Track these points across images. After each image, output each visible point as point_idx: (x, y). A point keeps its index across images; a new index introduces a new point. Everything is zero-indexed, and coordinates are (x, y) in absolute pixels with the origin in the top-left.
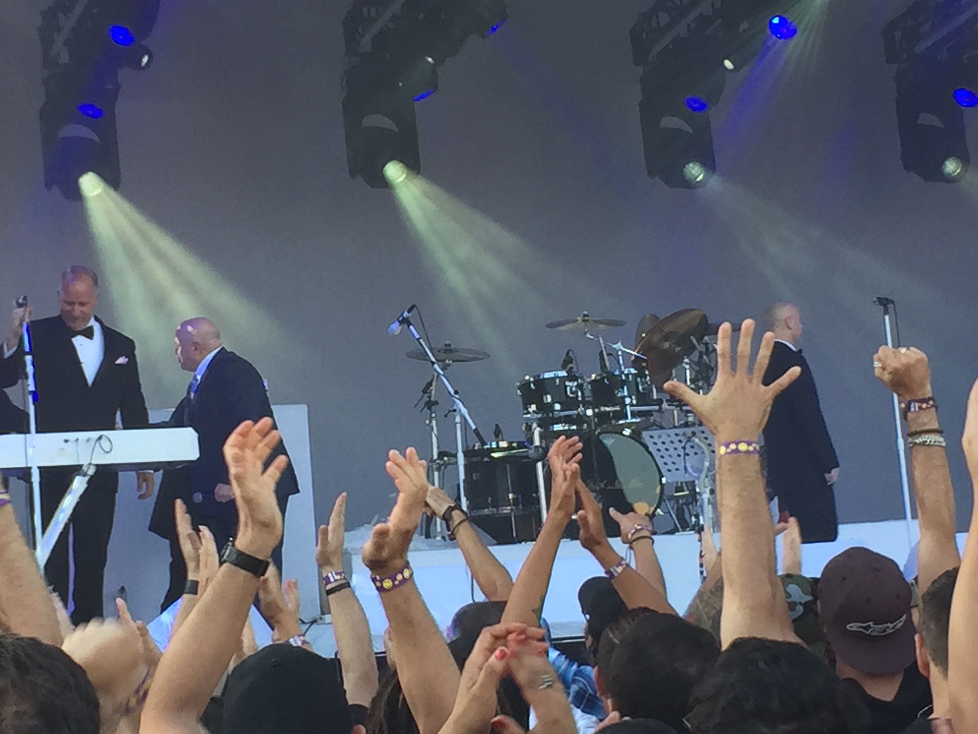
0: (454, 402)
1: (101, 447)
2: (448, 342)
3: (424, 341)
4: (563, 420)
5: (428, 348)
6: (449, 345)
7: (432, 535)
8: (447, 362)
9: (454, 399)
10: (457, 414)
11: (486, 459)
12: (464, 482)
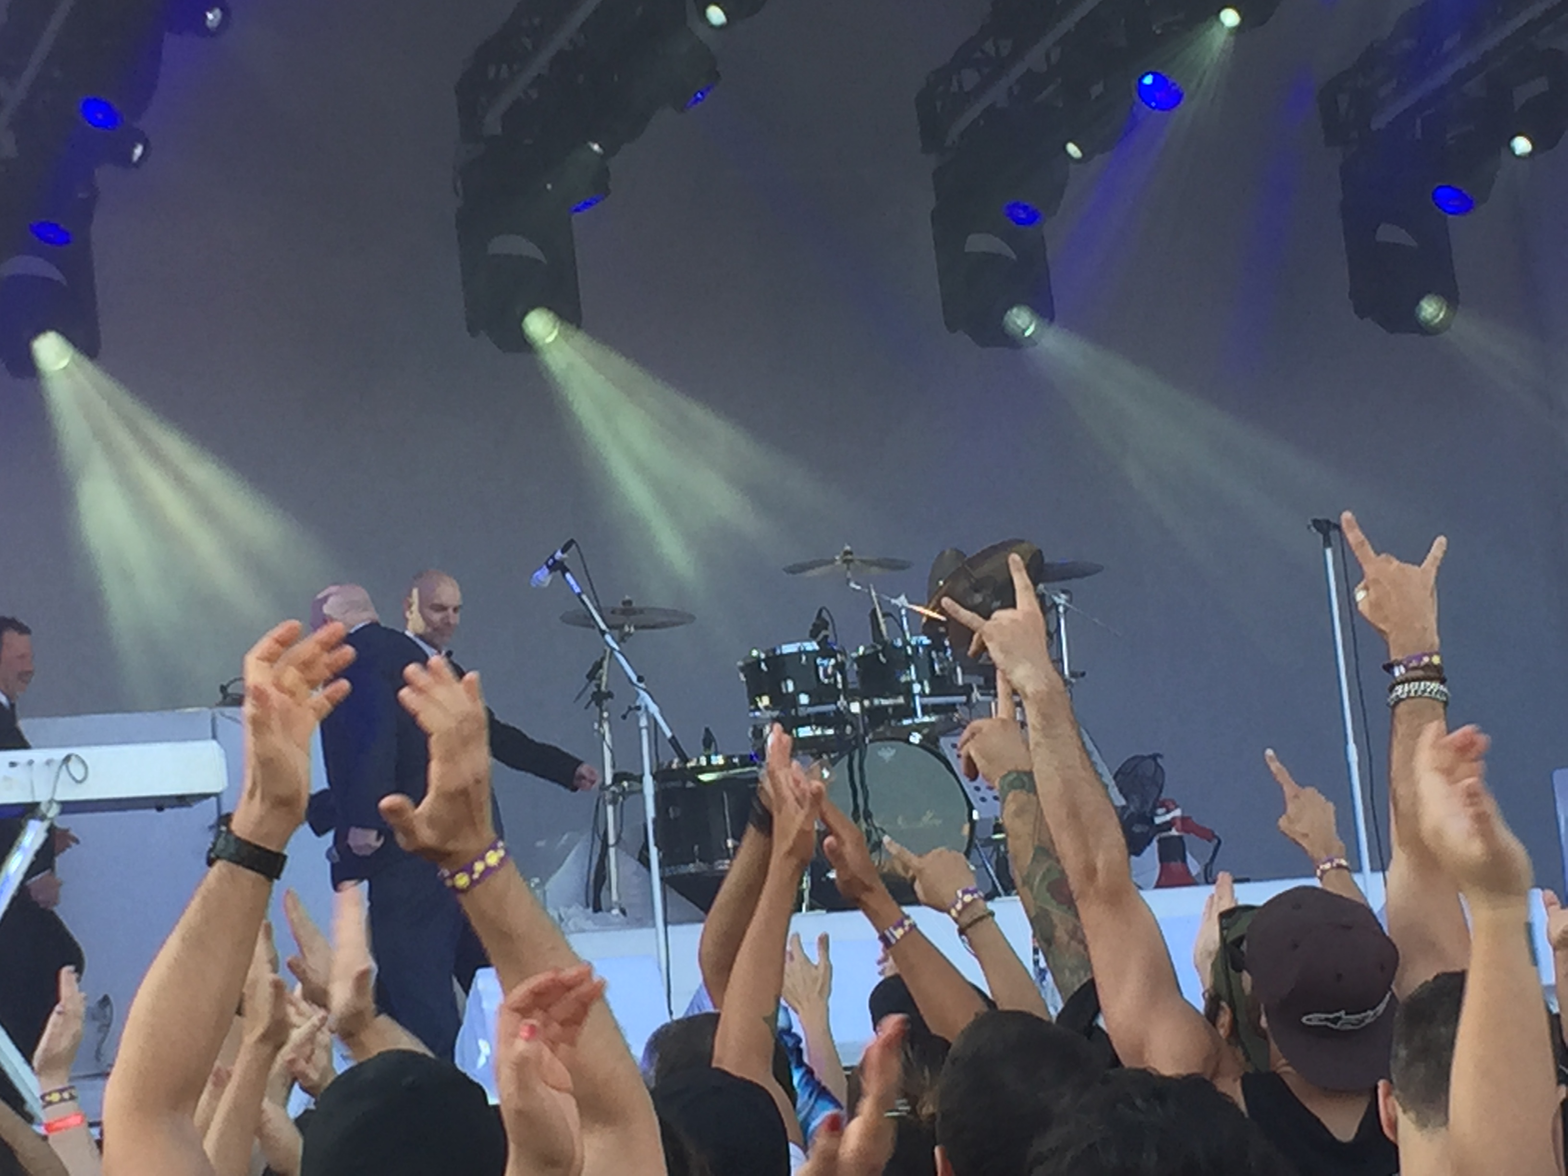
0: (638, 694)
1: (70, 774)
2: (627, 598)
3: (589, 598)
4: (813, 720)
5: (595, 608)
6: (629, 602)
7: (603, 907)
8: (627, 629)
9: (636, 688)
10: (642, 715)
11: (690, 784)
12: (655, 821)
